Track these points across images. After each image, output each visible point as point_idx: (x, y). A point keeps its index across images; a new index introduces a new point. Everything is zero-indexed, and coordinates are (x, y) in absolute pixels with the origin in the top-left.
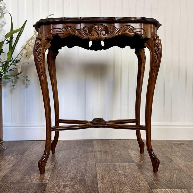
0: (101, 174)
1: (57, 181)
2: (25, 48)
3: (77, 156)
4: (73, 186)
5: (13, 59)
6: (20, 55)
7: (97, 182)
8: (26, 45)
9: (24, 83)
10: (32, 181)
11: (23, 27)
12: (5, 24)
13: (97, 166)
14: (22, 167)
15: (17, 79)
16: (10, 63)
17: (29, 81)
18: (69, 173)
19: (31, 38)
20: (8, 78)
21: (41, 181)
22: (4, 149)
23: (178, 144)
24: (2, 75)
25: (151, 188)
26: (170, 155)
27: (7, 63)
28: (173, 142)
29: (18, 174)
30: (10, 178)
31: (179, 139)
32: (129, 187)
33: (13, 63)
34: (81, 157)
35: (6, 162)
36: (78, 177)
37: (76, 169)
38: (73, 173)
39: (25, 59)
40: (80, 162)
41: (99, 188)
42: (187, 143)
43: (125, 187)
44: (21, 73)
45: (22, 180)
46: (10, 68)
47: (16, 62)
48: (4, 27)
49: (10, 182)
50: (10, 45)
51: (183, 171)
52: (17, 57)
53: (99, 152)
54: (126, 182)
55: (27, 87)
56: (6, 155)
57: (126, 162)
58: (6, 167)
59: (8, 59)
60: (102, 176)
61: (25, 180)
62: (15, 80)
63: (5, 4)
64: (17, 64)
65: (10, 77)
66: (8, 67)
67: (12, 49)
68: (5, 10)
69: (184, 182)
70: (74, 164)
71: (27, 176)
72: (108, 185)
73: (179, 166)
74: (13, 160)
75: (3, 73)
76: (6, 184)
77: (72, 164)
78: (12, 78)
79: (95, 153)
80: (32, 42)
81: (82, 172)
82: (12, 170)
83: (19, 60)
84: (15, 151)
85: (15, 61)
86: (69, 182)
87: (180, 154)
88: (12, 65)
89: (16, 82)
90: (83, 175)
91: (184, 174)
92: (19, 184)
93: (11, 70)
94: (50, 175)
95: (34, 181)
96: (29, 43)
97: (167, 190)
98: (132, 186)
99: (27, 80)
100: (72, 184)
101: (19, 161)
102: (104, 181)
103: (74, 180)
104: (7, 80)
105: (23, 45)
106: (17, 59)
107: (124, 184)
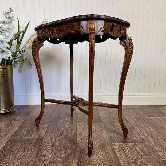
0: (79, 131)
1: (50, 136)
2: (28, 42)
3: (65, 117)
4: (60, 141)
5: (20, 50)
6: (25, 47)
7: (77, 137)
8: (29, 40)
9: (28, 66)
10: (33, 136)
11: (27, 27)
12: (14, 27)
13: (77, 125)
14: (27, 125)
15: (24, 63)
16: (18, 53)
17: (32, 65)
18: (58, 130)
19: (32, 35)
20: (17, 63)
21: (40, 136)
22: (15, 112)
23: (133, 108)
24: (13, 62)
25: (112, 142)
26: (127, 117)
27: (16, 53)
28: (130, 107)
29: (24, 130)
30: (19, 134)
31: (135, 104)
32: (97, 141)
33: (20, 53)
34: (67, 118)
35: (16, 121)
36: (64, 133)
37: (63, 128)
38: (61, 130)
39: (29, 50)
40: (67, 122)
41: (77, 142)
42: (139, 108)
43: (94, 141)
44: (26, 59)
45: (27, 135)
46: (18, 56)
47: (23, 52)
48: (13, 30)
49: (19, 137)
50: (18, 40)
51: (135, 129)
52: (23, 49)
53: (79, 114)
54: (96, 137)
55: (30, 68)
56: (17, 116)
57: (97, 122)
58: (16, 125)
59: (17, 49)
60: (80, 133)
61: (29, 135)
62: (22, 64)
63: (13, 14)
64: (23, 54)
65: (18, 62)
66: (16, 56)
67: (19, 42)
68: (14, 18)
69: (134, 138)
70: (62, 123)
71: (30, 133)
72: (84, 140)
73: (132, 126)
74: (21, 120)
75: (13, 60)
76: (16, 138)
77: (61, 123)
78: (20, 62)
79: (77, 115)
80: (33, 38)
81: (67, 129)
82: (20, 128)
83: (24, 51)
84: (23, 113)
85: (21, 51)
86: (58, 137)
87: (134, 117)
88: (19, 54)
89: (22, 65)
90: (68, 132)
91: (135, 132)
92: (25, 138)
93: (19, 57)
94: (45, 132)
95: (35, 136)
96: (31, 39)
97: (122, 143)
98: (100, 140)
99: (30, 64)
100: (60, 138)
101: (25, 121)
102: (81, 136)
103: (61, 136)
104: (16, 64)
105: (27, 40)
106: (23, 50)
107: (94, 139)
